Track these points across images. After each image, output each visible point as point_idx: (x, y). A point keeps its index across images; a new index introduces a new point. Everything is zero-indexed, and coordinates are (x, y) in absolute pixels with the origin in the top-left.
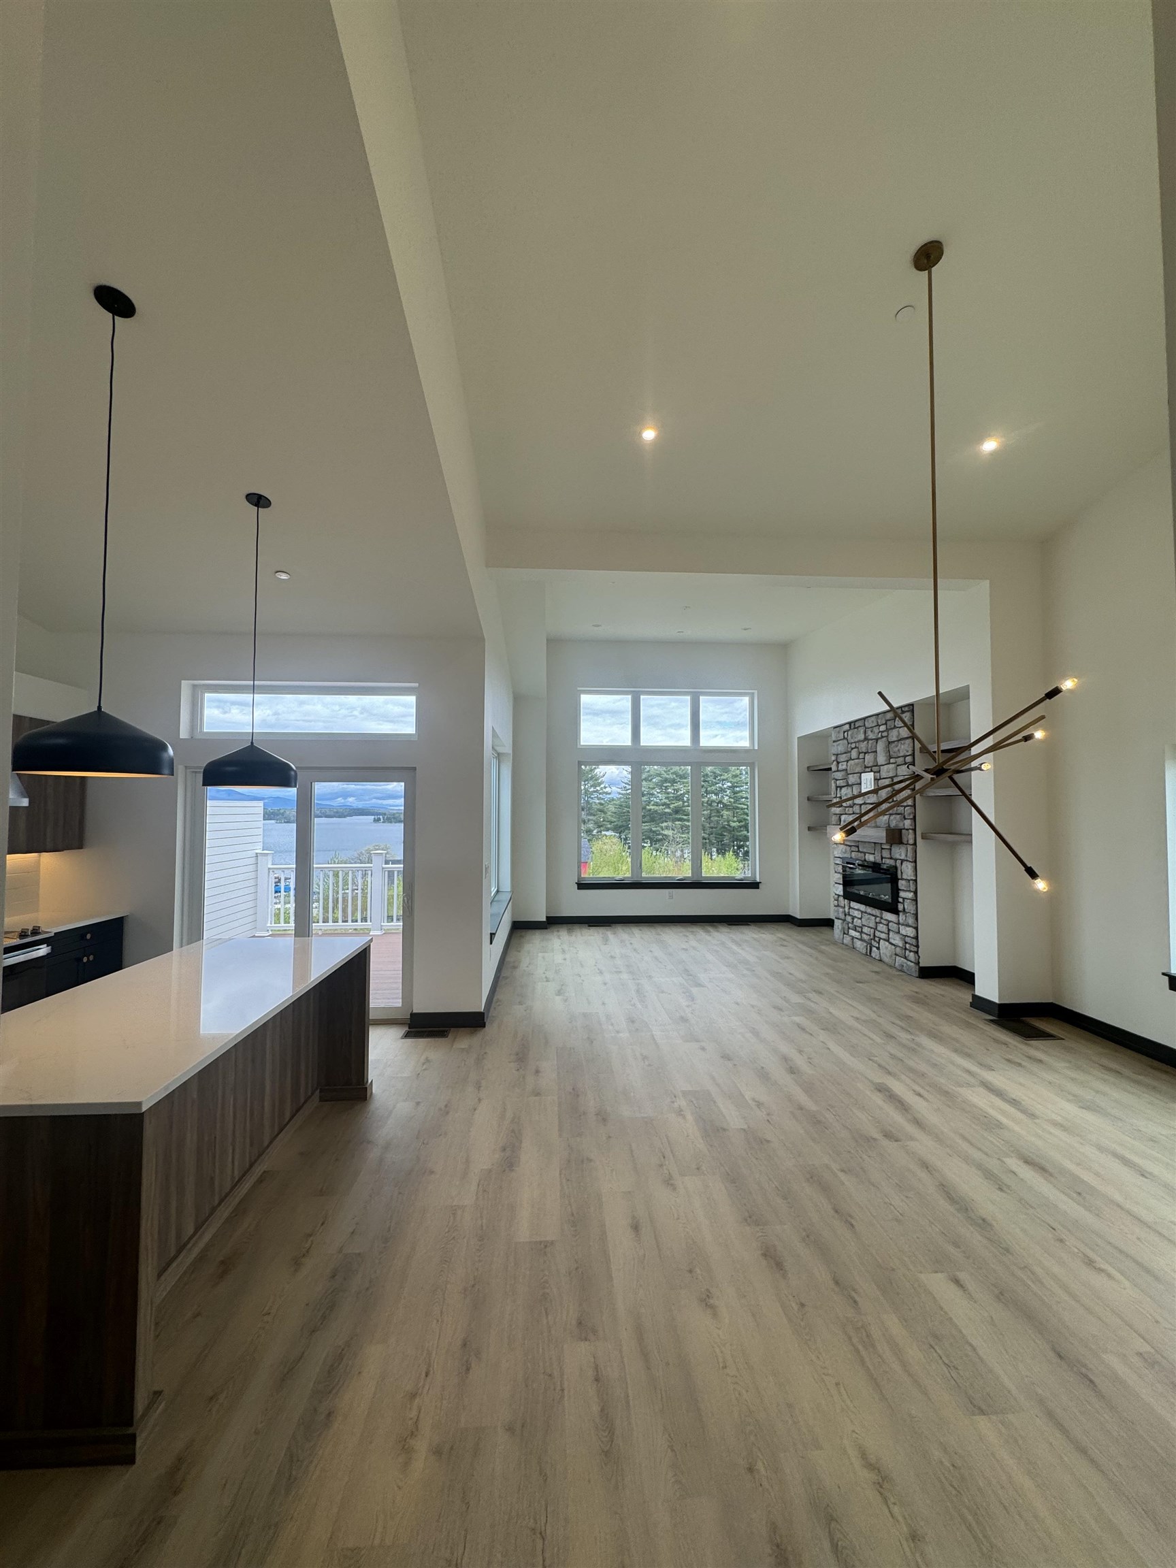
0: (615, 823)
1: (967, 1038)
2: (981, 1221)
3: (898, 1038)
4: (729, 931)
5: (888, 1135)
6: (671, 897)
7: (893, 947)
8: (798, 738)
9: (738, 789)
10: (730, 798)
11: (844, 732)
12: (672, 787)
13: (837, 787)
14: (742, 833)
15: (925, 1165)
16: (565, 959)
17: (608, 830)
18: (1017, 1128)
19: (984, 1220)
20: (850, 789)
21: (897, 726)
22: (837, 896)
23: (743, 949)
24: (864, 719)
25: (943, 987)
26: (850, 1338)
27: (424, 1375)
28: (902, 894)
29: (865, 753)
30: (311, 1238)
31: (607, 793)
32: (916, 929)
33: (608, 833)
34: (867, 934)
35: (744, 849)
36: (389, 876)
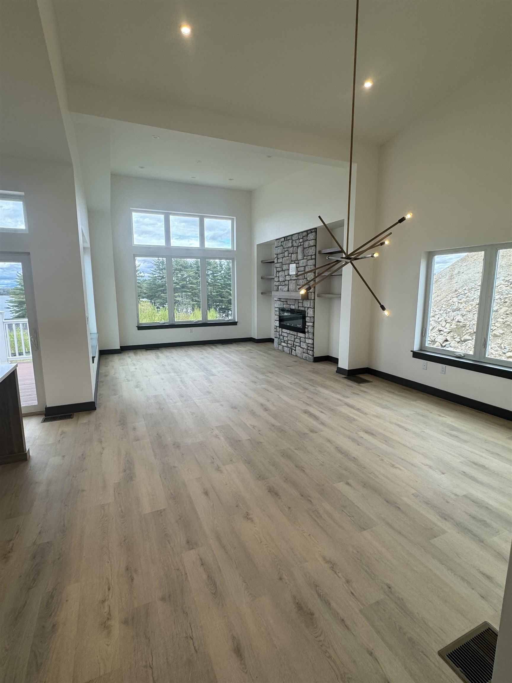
0: (148, 294)
1: (337, 386)
2: (353, 459)
3: (309, 389)
4: (223, 347)
5: (312, 431)
6: (191, 331)
7: (302, 349)
8: (257, 245)
9: (216, 275)
10: (212, 279)
11: (281, 242)
12: (180, 274)
13: (277, 271)
14: (218, 298)
15: (329, 441)
16: (136, 369)
17: (143, 298)
18: (360, 420)
19: (354, 458)
20: (283, 272)
21: (308, 239)
22: (276, 327)
23: (232, 356)
24: (292, 235)
25: (323, 365)
26: (311, 516)
27: (107, 590)
28: (307, 324)
29: (292, 254)
30: (12, 542)
31: (142, 276)
32: (313, 340)
33: (144, 300)
34: (290, 344)
35: (219, 307)
36: (9, 327)
